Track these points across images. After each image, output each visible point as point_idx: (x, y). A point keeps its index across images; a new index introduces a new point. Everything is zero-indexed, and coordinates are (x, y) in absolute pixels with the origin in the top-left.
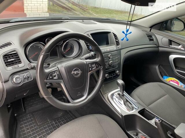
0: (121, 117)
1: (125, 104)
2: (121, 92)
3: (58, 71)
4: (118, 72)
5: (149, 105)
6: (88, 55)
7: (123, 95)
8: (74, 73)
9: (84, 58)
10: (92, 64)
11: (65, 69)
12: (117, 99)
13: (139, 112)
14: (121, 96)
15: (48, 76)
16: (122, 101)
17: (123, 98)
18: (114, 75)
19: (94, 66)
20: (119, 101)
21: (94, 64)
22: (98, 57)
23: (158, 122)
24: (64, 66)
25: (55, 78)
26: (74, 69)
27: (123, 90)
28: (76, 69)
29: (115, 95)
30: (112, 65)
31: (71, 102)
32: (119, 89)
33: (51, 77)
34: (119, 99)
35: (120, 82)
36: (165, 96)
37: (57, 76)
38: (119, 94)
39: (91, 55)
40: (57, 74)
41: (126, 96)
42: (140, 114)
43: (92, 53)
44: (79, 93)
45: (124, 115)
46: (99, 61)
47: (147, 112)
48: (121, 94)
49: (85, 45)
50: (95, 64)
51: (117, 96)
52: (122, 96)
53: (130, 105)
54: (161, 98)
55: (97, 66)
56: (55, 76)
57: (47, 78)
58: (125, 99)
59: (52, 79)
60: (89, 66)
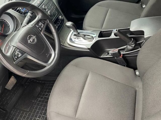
0: (89, 50)
1: (85, 39)
2: (75, 32)
3: (17, 49)
4: (61, 17)
5: (102, 27)
6: (26, 19)
7: (79, 33)
8: (31, 41)
9: (26, 24)
10: (38, 24)
11: (21, 43)
12: (76, 40)
13: (99, 37)
14: (77, 35)
15: (13, 58)
16: (81, 38)
17: (80, 35)
18: (59, 22)
19: (41, 24)
20: (79, 40)
21: (39, 23)
22: (38, 14)
23: (116, 32)
24: (17, 41)
25: (19, 56)
26: (28, 38)
27: (76, 30)
28: (29, 37)
29: (72, 38)
30: (52, 14)
31: (46, 65)
32: (72, 31)
33: (16, 57)
34: (78, 39)
35: (69, 24)
36: (109, 11)
37: (19, 54)
38: (75, 35)
39: (29, 17)
40: (19, 52)
41: (81, 33)
42: (100, 37)
43: (29, 14)
44: (47, 54)
45: (90, 47)
46: (41, 17)
47: (104, 33)
48: (76, 33)
49: (15, 12)
50: (41, 22)
51: (75, 38)
52: (79, 35)
53: (89, 37)
54: (106, 15)
55: (43, 22)
56: (18, 54)
57: (14, 59)
58: (81, 35)
59: (18, 58)
60: (37, 27)
